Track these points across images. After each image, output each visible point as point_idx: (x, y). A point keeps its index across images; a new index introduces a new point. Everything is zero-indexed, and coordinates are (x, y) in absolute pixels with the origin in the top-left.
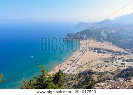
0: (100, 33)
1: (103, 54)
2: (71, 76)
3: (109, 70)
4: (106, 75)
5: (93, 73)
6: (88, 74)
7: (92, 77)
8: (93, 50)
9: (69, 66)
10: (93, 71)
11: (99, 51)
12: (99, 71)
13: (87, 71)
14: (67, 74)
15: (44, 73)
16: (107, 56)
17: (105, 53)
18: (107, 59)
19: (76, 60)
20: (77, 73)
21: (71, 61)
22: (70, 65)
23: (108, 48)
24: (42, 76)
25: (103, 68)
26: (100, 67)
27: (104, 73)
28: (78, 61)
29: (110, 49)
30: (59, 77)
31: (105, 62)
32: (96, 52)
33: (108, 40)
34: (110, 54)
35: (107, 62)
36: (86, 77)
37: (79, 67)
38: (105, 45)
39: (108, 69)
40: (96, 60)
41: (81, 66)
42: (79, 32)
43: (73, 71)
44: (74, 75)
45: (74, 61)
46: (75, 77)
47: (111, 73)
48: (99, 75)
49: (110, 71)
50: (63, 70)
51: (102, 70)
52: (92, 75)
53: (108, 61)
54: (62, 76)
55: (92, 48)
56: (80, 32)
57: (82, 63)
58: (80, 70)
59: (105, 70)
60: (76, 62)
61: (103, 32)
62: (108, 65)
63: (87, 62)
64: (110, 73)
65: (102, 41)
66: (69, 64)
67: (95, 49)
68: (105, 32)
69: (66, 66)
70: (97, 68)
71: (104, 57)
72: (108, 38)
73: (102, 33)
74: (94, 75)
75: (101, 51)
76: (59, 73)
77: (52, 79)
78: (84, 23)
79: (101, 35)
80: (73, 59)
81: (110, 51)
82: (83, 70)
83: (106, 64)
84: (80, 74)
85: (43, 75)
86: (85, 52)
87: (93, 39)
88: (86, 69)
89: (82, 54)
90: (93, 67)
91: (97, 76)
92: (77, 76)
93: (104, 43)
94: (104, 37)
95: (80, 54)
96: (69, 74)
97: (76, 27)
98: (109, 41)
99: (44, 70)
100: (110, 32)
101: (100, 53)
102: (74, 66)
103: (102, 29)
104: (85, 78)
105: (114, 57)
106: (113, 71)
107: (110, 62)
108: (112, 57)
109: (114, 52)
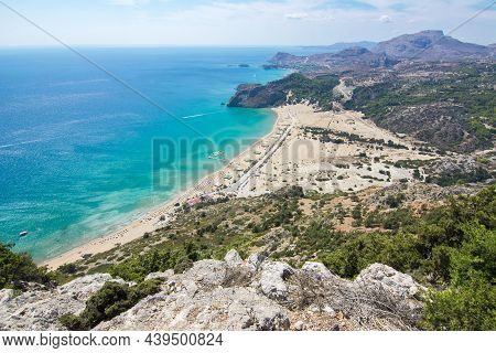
1: (335, 146)
3: (344, 189)
5: (302, 195)
7: (298, 206)
8: (309, 134)
11: (325, 135)
12: (321, 189)
13: (286, 190)
16: (347, 150)
17: (339, 142)
18: (343, 158)
23: (349, 129)
27: (331, 195)
29: (355, 132)
31: (340, 166)
34: (355, 146)
35: (344, 167)
38: (343, 122)
39: (344, 186)
44: (251, 199)
47: (350, 195)
49: (350, 189)
51: (328, 188)
53: (344, 163)
55: (307, 127)
56: (277, 81)
59: (336, 187)
61: (342, 83)
62: (346, 176)
64: (346, 195)
65: (336, 110)
67: (315, 131)
68: (347, 83)
71: (338, 154)
72: (352, 102)
73: (338, 88)
74: (303, 200)
75: (331, 136)
79: (334, 93)
81: (353, 138)
83: (341, 171)
86: (287, 138)
87: (312, 102)
91: (313, 203)
93: (339, 116)
94: (342, 97)
97: (267, 68)
100: (360, 84)
101: (327, 141)
103: (340, 75)
105: (363, 155)
106: (355, 190)
107: (351, 166)
108: (358, 153)
109: (364, 141)
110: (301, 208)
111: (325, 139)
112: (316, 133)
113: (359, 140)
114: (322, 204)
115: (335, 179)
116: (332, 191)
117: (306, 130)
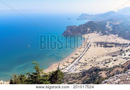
0: (105, 26)
1: (110, 48)
2: (72, 75)
3: (118, 64)
4: (116, 70)
5: (100, 70)
6: (94, 72)
7: (99, 75)
8: (99, 45)
9: (70, 64)
10: (101, 68)
11: (105, 45)
12: (107, 67)
13: (92, 69)
14: (67, 73)
15: (38, 71)
16: (114, 49)
17: (112, 46)
18: (114, 53)
19: (79, 57)
20: (81, 72)
21: (73, 58)
22: (72, 63)
23: (114, 41)
24: (36, 74)
25: (111, 63)
26: (108, 63)
27: (113, 68)
28: (81, 58)
29: (117, 42)
30: (57, 77)
31: (113, 56)
32: (102, 47)
33: (114, 32)
34: (118, 47)
35: (115, 56)
36: (92, 76)
37: (82, 65)
38: (112, 38)
40: (103, 56)
41: (85, 64)
42: (81, 25)
43: (75, 70)
45: (77, 58)
46: (78, 76)
47: (120, 66)
48: (108, 71)
49: (120, 64)
50: (62, 69)
51: (110, 65)
52: (100, 73)
53: (116, 54)
54: (60, 76)
55: (98, 42)
56: (83, 25)
57: (86, 60)
58: (84, 69)
59: (114, 64)
60: (79, 60)
61: (108, 24)
62: (117, 59)
63: (93, 59)
65: (108, 34)
66: (70, 62)
67: (101, 43)
68: (110, 24)
69: (66, 64)
70: (105, 64)
71: (111, 51)
72: (113, 31)
73: (107, 26)
74: (101, 72)
75: (108, 45)
76: (57, 72)
77: (48, 78)
78: (87, 15)
79: (106, 28)
80: (75, 56)
81: (117, 44)
82: (87, 68)
83: (115, 58)
84: (84, 73)
85: (37, 72)
86: (90, 47)
87: (98, 32)
88: (91, 67)
89: (86, 50)
90: (100, 64)
91: (106, 72)
92: (80, 75)
93: (110, 37)
94: (109, 29)
95: (84, 51)
96: (69, 73)
97: (78, 19)
98: (115, 34)
99: (39, 67)
100: (115, 24)
101: (107, 47)
102: (77, 65)
103: (107, 21)
104: (90, 76)
105: (121, 50)
106: (122, 64)
107: (118, 56)
108: (119, 50)
109: (121, 45)
110: (100, 75)
111: (106, 46)
112: (102, 44)
113: (119, 45)
114: (110, 72)
115: (113, 62)
116: (112, 66)
117: (98, 43)
